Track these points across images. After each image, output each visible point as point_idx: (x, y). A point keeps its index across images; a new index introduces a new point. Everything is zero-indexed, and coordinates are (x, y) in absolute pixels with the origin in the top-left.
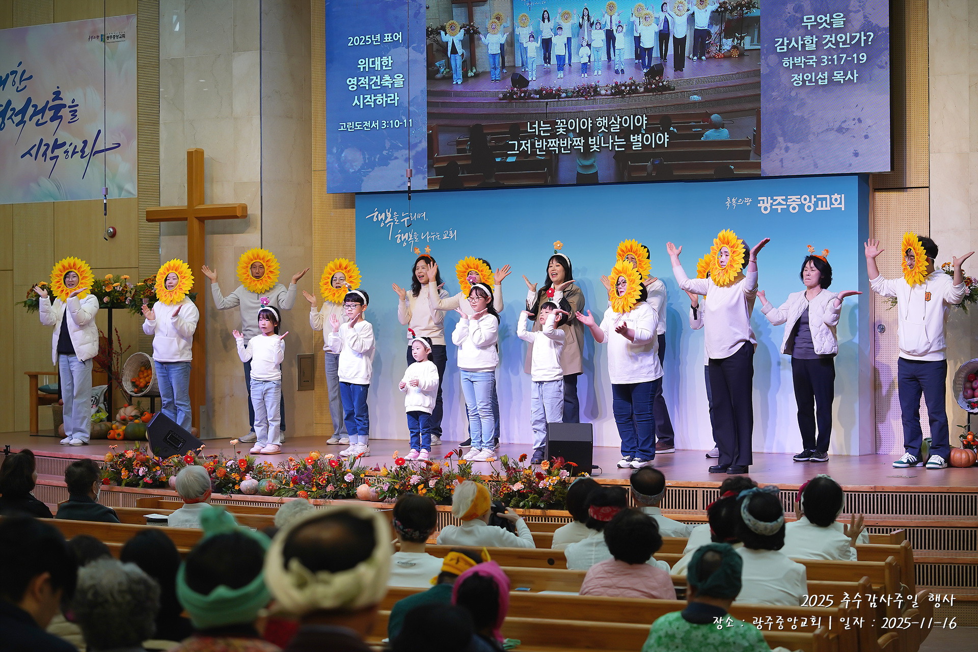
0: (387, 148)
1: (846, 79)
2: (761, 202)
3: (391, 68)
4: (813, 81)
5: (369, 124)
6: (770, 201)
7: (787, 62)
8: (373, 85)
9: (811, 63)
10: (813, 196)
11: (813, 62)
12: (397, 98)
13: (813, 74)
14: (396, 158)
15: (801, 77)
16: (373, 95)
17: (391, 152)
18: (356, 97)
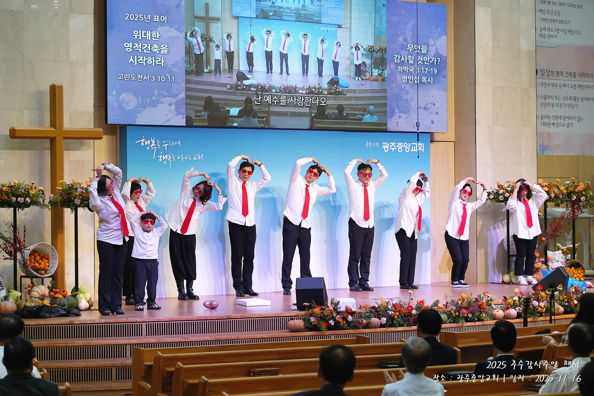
0: (156, 95)
1: (428, 81)
2: (384, 145)
3: (158, 40)
4: (413, 80)
5: (142, 77)
6: (388, 145)
7: (400, 68)
8: (145, 50)
9: (411, 71)
10: (409, 144)
11: (412, 70)
12: (163, 61)
13: (412, 76)
14: (162, 103)
15: (406, 77)
16: (144, 57)
17: (159, 98)
18: (132, 57)
